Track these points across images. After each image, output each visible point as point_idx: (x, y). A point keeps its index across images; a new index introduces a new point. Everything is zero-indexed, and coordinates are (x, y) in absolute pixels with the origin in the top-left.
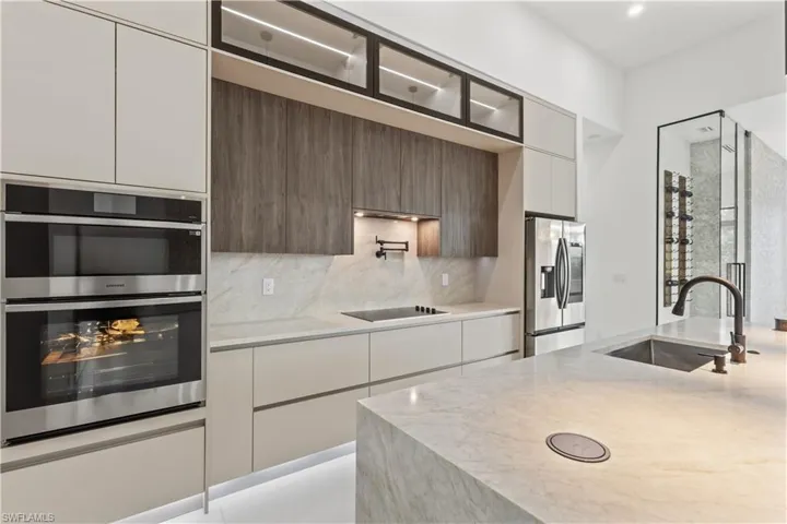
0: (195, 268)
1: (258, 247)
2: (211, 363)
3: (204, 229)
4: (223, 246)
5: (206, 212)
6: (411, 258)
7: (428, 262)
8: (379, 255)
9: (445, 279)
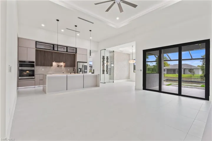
0: (34, 67)
1: (41, 65)
2: (36, 75)
3: (35, 64)
4: (37, 65)
5: (35, 62)
6: (63, 67)
7: (66, 68)
8: (58, 66)
9: (69, 70)
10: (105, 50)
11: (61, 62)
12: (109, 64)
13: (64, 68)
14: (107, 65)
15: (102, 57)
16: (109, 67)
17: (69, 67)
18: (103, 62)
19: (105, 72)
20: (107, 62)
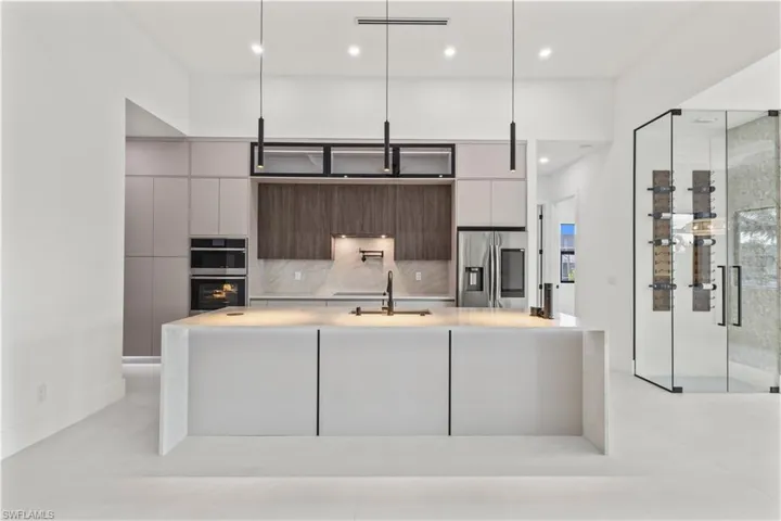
0: (244, 265)
3: (246, 250)
6: (389, 262)
7: (404, 264)
8: (364, 259)
9: (418, 276)
10: (677, 112)
11: (377, 236)
12: (717, 228)
13: (394, 263)
14: (697, 242)
15: (646, 181)
16: (718, 256)
17: (418, 259)
18: (656, 216)
19: (683, 295)
20: (702, 212)
